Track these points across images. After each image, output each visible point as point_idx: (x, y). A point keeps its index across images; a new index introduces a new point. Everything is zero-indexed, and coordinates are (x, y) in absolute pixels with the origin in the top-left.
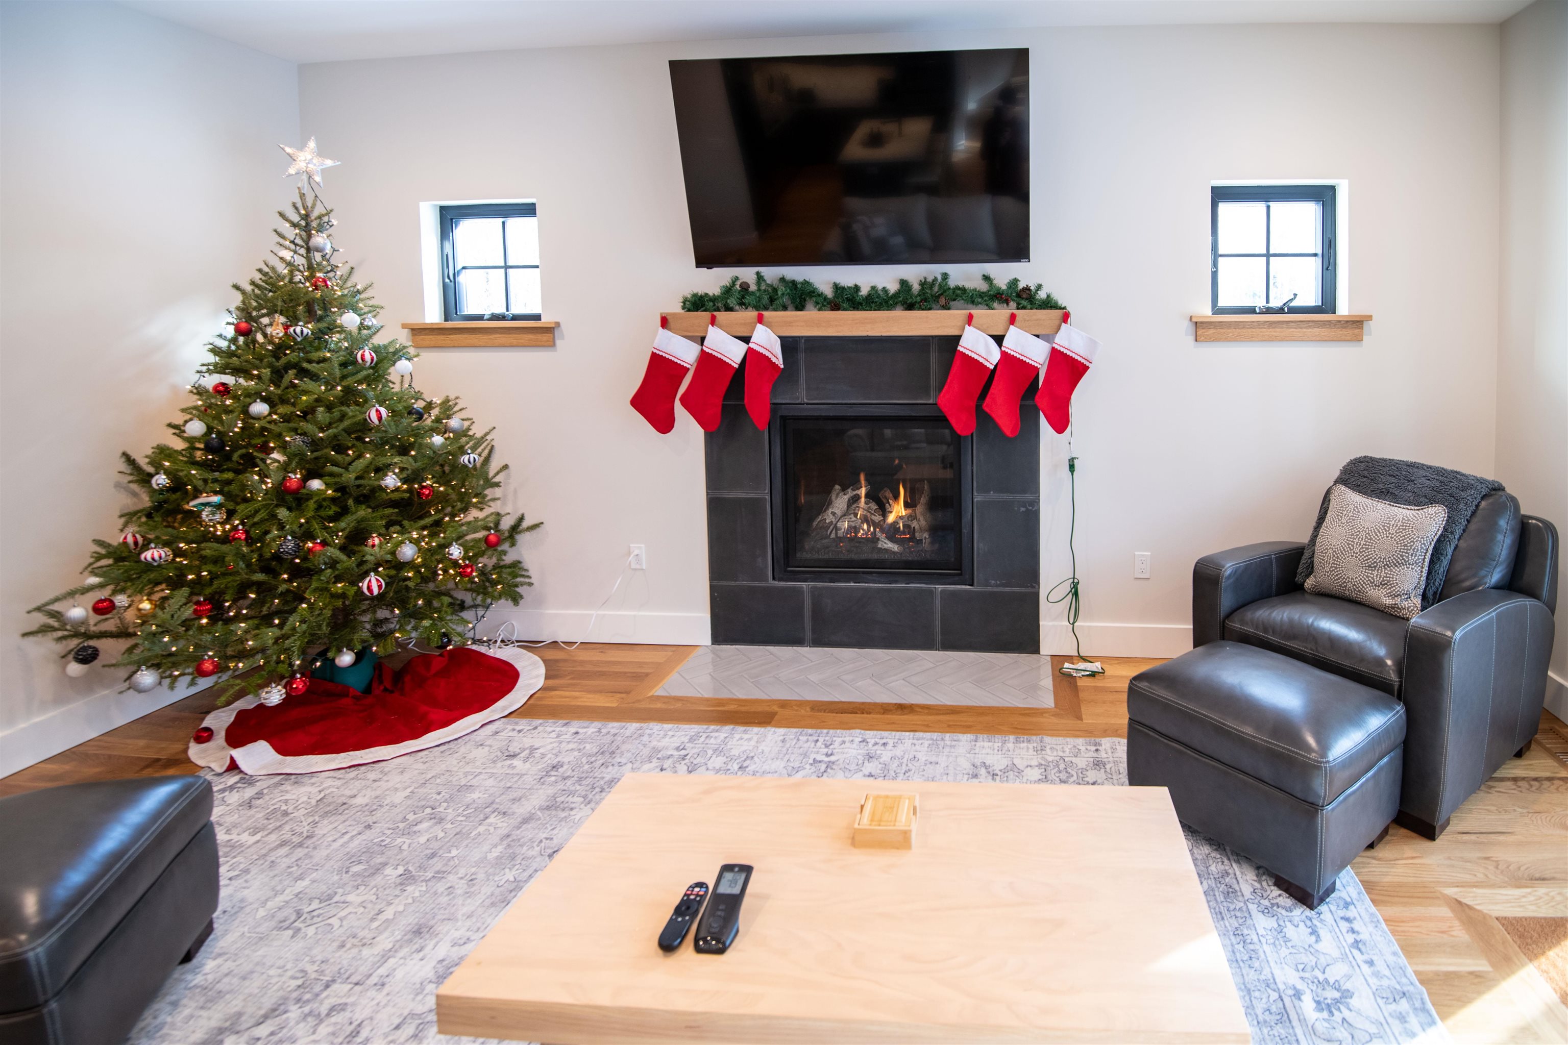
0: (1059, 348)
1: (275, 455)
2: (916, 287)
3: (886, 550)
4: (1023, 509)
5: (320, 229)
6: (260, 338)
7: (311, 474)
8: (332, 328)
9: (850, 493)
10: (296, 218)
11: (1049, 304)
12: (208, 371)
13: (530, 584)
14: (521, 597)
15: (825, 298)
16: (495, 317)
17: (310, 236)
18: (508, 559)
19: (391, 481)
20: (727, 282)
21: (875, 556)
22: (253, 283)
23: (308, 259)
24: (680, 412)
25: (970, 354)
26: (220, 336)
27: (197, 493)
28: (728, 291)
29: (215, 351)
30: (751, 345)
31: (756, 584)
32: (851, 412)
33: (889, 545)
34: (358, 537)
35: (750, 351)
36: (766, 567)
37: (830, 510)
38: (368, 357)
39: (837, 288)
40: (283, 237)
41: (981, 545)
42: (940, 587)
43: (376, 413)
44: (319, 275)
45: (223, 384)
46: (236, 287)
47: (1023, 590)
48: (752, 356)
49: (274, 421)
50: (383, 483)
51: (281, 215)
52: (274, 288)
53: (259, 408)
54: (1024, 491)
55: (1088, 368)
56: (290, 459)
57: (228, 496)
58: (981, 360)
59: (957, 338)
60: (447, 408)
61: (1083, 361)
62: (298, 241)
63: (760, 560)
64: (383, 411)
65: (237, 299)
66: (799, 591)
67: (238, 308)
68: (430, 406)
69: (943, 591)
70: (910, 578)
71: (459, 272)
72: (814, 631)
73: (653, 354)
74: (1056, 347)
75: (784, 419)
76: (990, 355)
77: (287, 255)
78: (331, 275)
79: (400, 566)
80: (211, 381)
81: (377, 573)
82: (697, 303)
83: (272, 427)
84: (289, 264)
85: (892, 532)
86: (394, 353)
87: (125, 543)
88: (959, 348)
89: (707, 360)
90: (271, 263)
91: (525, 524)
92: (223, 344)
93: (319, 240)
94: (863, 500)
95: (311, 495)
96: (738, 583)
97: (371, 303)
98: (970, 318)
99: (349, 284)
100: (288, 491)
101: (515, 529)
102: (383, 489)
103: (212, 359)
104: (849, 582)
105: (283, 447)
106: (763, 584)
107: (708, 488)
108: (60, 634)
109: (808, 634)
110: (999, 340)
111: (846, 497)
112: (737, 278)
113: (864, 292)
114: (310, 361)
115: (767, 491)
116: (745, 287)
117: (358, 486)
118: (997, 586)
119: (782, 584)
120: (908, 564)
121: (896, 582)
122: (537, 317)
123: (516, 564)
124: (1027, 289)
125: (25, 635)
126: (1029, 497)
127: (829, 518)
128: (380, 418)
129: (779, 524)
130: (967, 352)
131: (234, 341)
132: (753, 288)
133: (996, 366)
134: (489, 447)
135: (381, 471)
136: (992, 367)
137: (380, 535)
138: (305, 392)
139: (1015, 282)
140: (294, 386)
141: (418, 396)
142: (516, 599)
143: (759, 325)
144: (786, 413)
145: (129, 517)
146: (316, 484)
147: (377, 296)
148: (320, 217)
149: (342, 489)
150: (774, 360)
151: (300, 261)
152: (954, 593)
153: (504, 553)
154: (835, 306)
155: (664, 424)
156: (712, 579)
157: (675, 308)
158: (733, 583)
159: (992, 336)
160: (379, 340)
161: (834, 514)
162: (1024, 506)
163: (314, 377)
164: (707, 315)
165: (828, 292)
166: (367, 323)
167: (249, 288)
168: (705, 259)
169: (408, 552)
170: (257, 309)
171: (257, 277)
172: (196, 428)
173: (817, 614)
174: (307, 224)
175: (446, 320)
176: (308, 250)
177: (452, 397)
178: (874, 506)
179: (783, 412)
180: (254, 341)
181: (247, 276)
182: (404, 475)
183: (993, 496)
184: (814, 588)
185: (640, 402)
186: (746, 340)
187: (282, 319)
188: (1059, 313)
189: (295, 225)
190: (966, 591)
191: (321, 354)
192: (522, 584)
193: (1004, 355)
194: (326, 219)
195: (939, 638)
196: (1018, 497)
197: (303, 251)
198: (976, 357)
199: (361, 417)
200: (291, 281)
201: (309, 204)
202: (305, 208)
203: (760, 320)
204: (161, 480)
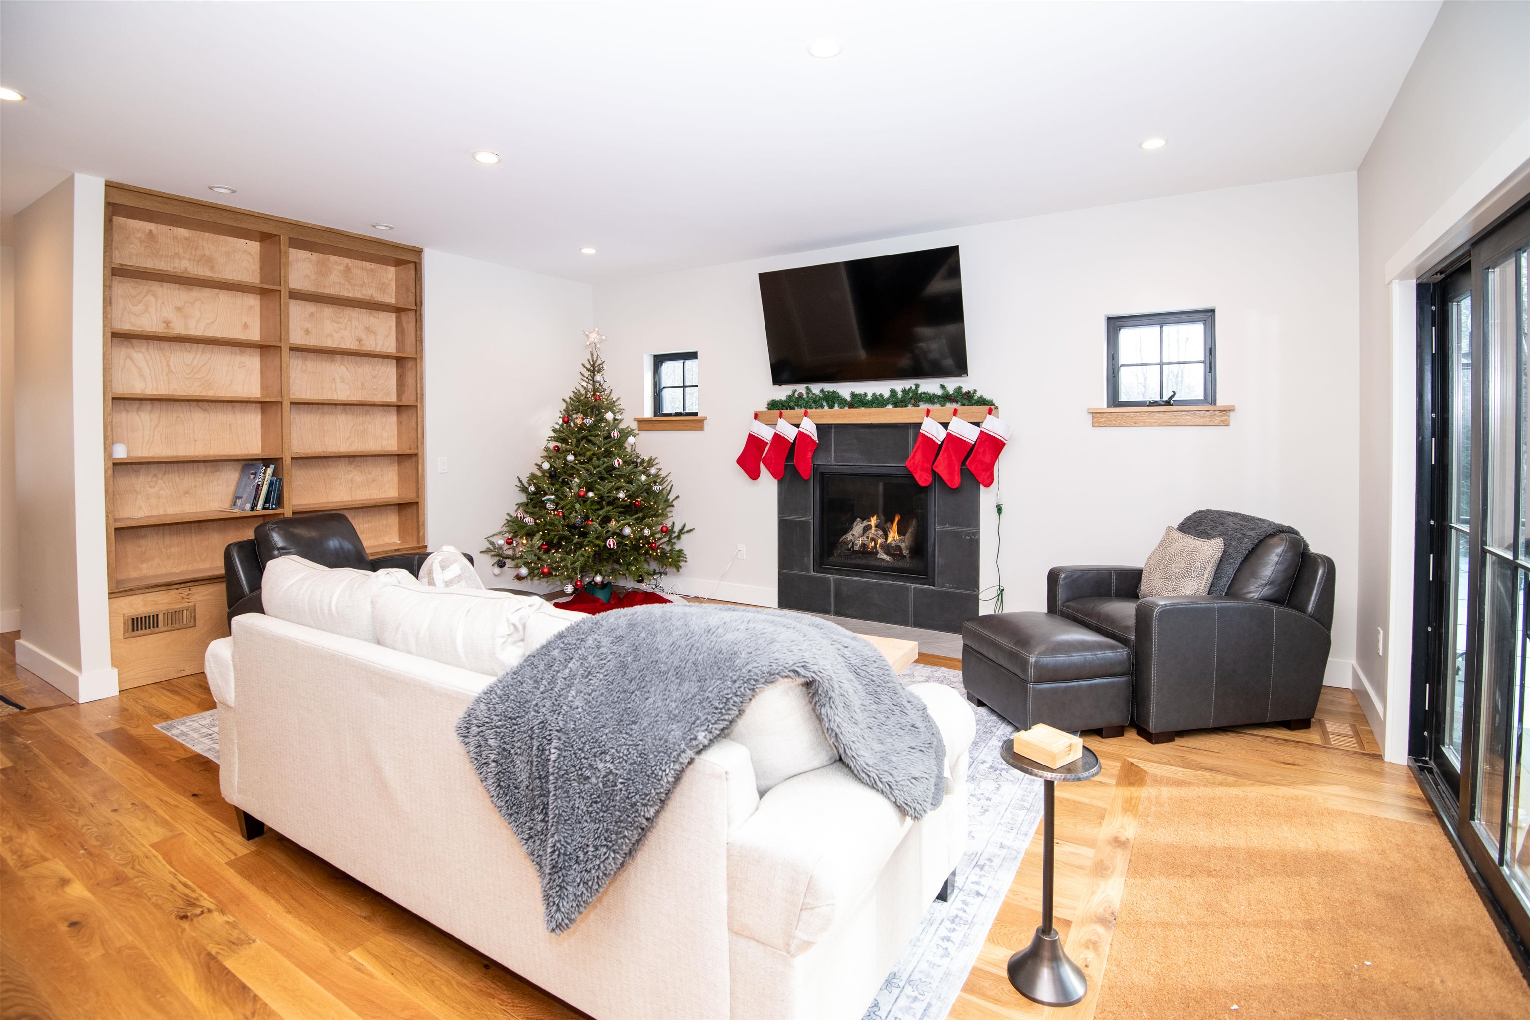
0: (985, 431)
1: (576, 479)
2: (900, 394)
3: (883, 560)
4: (968, 538)
5: (599, 371)
6: (572, 425)
7: (589, 490)
8: (602, 420)
9: (865, 523)
10: (589, 366)
11: (982, 402)
12: (552, 440)
13: (686, 561)
14: (681, 567)
15: (846, 401)
16: (677, 414)
17: (594, 375)
18: (677, 548)
19: (621, 495)
20: (790, 393)
21: (876, 563)
22: (570, 398)
23: (593, 386)
24: (763, 468)
25: (927, 434)
26: (557, 423)
27: (546, 494)
28: (790, 398)
29: (555, 431)
30: (800, 429)
31: (804, 573)
32: (861, 471)
33: (884, 557)
34: (606, 520)
35: (800, 433)
36: (810, 564)
37: (851, 533)
38: (615, 435)
39: (853, 395)
40: (584, 376)
41: (940, 560)
42: (913, 586)
43: (617, 462)
44: (598, 394)
45: (557, 446)
46: (564, 400)
47: (968, 592)
48: (801, 436)
49: (576, 464)
50: (618, 495)
51: (583, 365)
52: (579, 401)
53: (570, 458)
54: (969, 526)
55: (1004, 444)
56: (581, 482)
57: (557, 496)
58: (934, 439)
59: (919, 425)
60: (651, 462)
61: (1002, 439)
62: (590, 377)
63: (806, 559)
64: (620, 460)
65: (564, 406)
66: (828, 580)
67: (564, 410)
68: (643, 460)
69: (915, 588)
70: (895, 578)
71: (662, 390)
72: (836, 606)
73: (750, 435)
74: (983, 430)
75: (822, 474)
76: (938, 434)
77: (584, 384)
78: (602, 394)
79: (624, 537)
80: (552, 445)
81: (613, 538)
82: (774, 405)
83: (575, 466)
84: (585, 389)
85: (887, 549)
86: (627, 433)
87: (517, 517)
88: (921, 431)
89: (777, 438)
90: (578, 388)
91: (686, 530)
92: (558, 427)
93: (598, 377)
94: (873, 529)
95: (588, 498)
96: (794, 572)
97: (619, 407)
98: (928, 412)
99: (610, 398)
100: (580, 496)
101: (681, 532)
102: (618, 498)
103: (552, 434)
104: (857, 577)
105: (580, 476)
106: (808, 574)
107: (779, 513)
108: (493, 553)
109: (833, 608)
110: (945, 425)
111: (862, 526)
112: (796, 391)
113: (869, 397)
114: (591, 436)
115: (811, 517)
116: (801, 396)
117: (608, 496)
118: (952, 588)
119: (818, 575)
120: (894, 570)
121: (886, 580)
122: (696, 414)
123: (681, 551)
124: (968, 393)
125: (481, 552)
126: (974, 530)
127: (849, 537)
128: (619, 464)
129: (817, 538)
130: (926, 433)
131: (562, 426)
132: (805, 396)
133: (943, 442)
134: (670, 485)
135: (618, 489)
136: (940, 443)
137: (615, 520)
138: (589, 450)
139: (960, 388)
140: (585, 448)
141: (638, 457)
142: (678, 568)
143: (805, 418)
144: (822, 470)
145: (520, 505)
146: (591, 494)
147: (622, 404)
148: (599, 365)
149: (601, 498)
150: (813, 438)
151: (590, 387)
152: (922, 590)
153: (675, 543)
154: (851, 406)
155: (754, 474)
156: (779, 568)
157: (763, 408)
158: (790, 572)
159: (940, 423)
160: (622, 426)
161: (853, 535)
162: (969, 536)
163: (594, 444)
164: (778, 412)
165: (848, 398)
166: (617, 418)
167: (568, 400)
168: (778, 380)
169: (627, 531)
170: (572, 411)
171: (572, 395)
172: (546, 466)
173: (838, 594)
174: (594, 369)
175: (655, 416)
176: (594, 381)
177: (654, 457)
178: (880, 533)
179: (821, 470)
180: (570, 426)
181: (568, 395)
182: (628, 493)
183: (948, 528)
184: (836, 578)
185: (741, 461)
186: (798, 426)
187: (582, 416)
188: (986, 408)
189: (588, 369)
190: (932, 590)
191: (597, 432)
192: (683, 561)
193: (949, 435)
194: (601, 366)
195: (912, 619)
196: (965, 529)
197: (591, 382)
198: (931, 437)
199: (610, 463)
200: (585, 397)
201: (595, 359)
202: (593, 360)
203: (806, 414)
204: (532, 488)
